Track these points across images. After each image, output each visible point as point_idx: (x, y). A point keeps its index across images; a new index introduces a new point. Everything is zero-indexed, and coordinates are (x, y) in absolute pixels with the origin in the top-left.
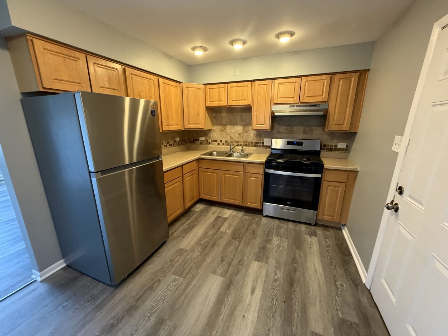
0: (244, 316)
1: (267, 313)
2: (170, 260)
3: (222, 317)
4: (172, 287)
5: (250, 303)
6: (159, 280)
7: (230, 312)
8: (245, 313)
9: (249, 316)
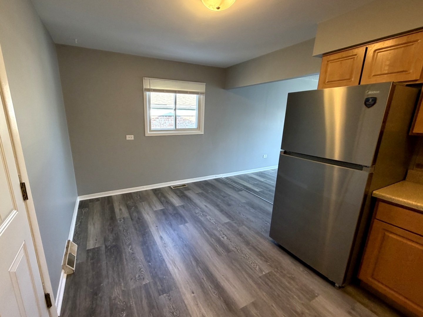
0: (193, 293)
1: (179, 311)
2: (294, 278)
3: (205, 279)
4: (254, 265)
5: (198, 307)
6: (267, 262)
7: (204, 286)
8: (194, 296)
9: (190, 296)
